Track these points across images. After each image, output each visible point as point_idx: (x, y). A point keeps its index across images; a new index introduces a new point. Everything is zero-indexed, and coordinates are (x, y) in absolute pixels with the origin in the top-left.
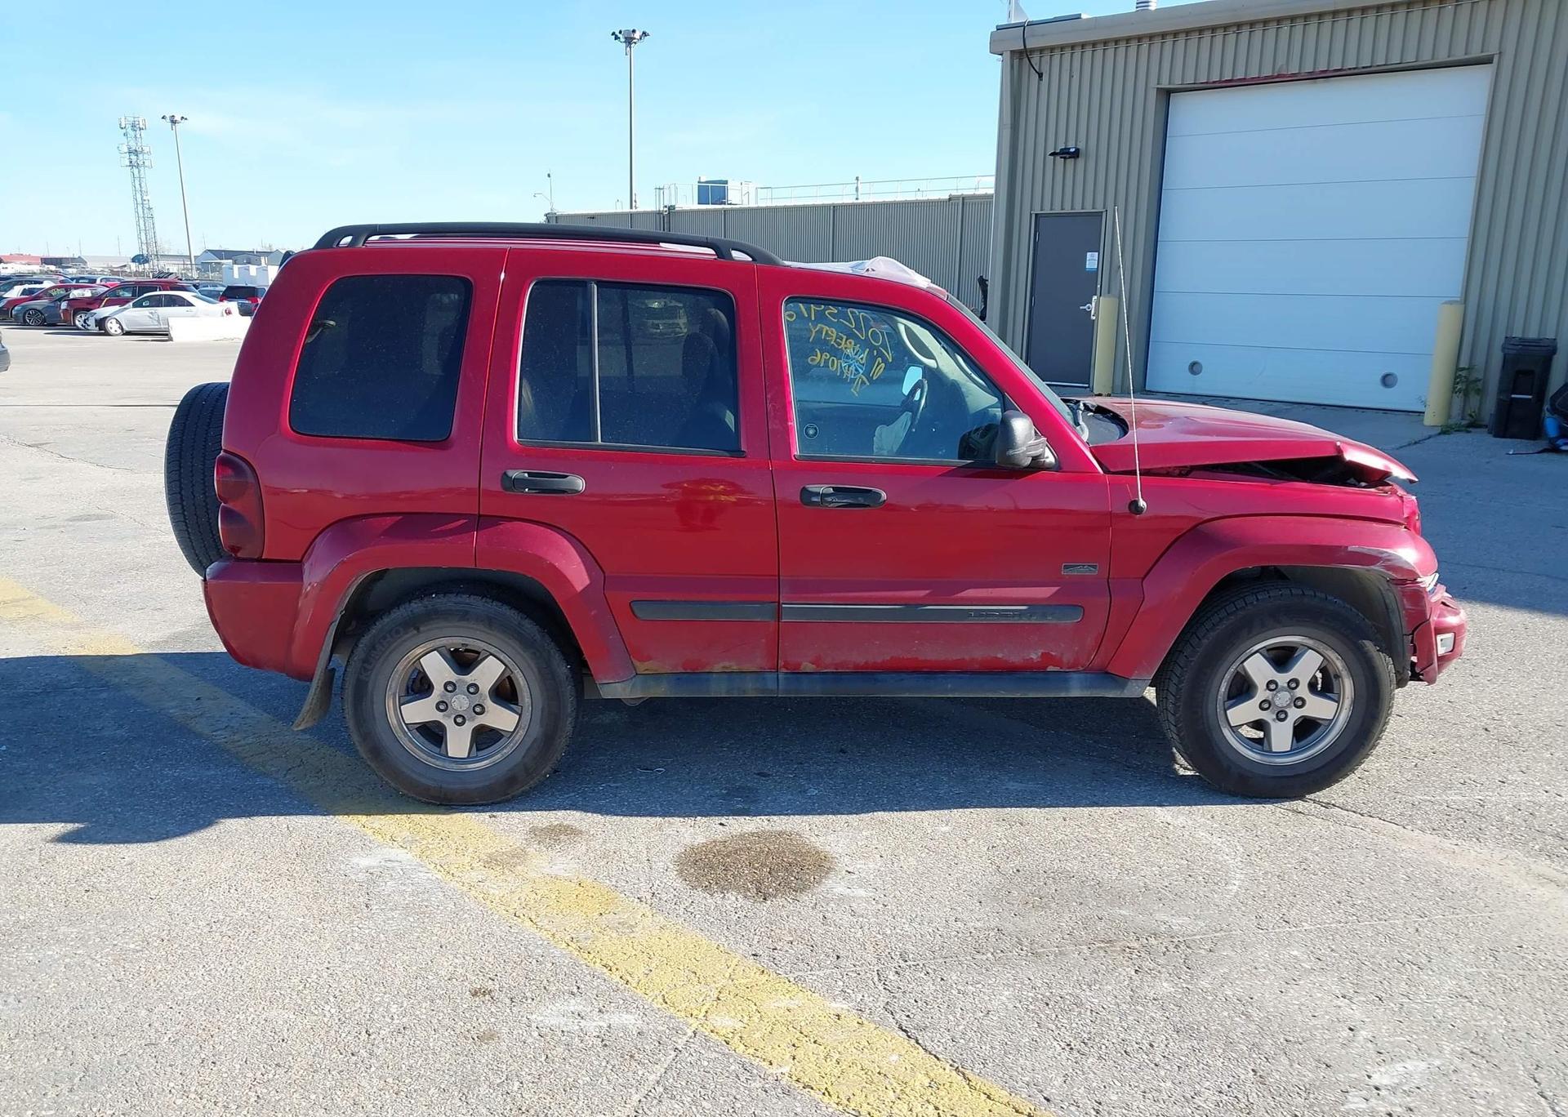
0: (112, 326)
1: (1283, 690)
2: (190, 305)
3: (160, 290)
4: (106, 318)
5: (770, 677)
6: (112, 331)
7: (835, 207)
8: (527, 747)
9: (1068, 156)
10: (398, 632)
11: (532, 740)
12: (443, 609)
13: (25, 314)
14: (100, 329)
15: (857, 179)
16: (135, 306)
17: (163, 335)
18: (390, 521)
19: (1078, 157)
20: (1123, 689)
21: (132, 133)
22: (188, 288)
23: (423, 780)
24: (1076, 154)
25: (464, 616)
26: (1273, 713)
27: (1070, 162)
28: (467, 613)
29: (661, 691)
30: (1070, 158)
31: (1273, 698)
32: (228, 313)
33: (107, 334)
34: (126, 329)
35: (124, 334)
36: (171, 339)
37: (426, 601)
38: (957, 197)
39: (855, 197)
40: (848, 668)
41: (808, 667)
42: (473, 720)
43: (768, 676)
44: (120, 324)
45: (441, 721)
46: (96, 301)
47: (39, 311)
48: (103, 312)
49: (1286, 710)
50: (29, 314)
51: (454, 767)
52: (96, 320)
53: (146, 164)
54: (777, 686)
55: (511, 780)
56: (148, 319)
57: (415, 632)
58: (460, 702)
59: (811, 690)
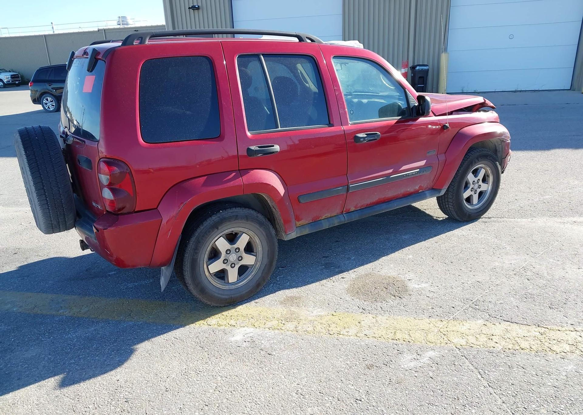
1: (476, 183)
5: (341, 216)
7: (45, 36)
8: (262, 269)
9: (195, 9)
10: (209, 232)
11: (264, 266)
12: (227, 216)
15: (52, 23)
18: (203, 179)
19: (199, 9)
20: (440, 193)
23: (223, 297)
24: (198, 8)
25: (236, 218)
26: (474, 192)
27: (196, 11)
28: (237, 216)
29: (306, 231)
30: (196, 9)
31: (474, 187)
37: (218, 215)
38: (101, 30)
39: (53, 31)
40: (364, 206)
41: (353, 209)
42: (238, 264)
43: (340, 216)
45: (225, 268)
49: (477, 190)
51: (233, 287)
54: (344, 219)
55: (258, 285)
57: (217, 230)
58: (233, 257)
59: (355, 217)
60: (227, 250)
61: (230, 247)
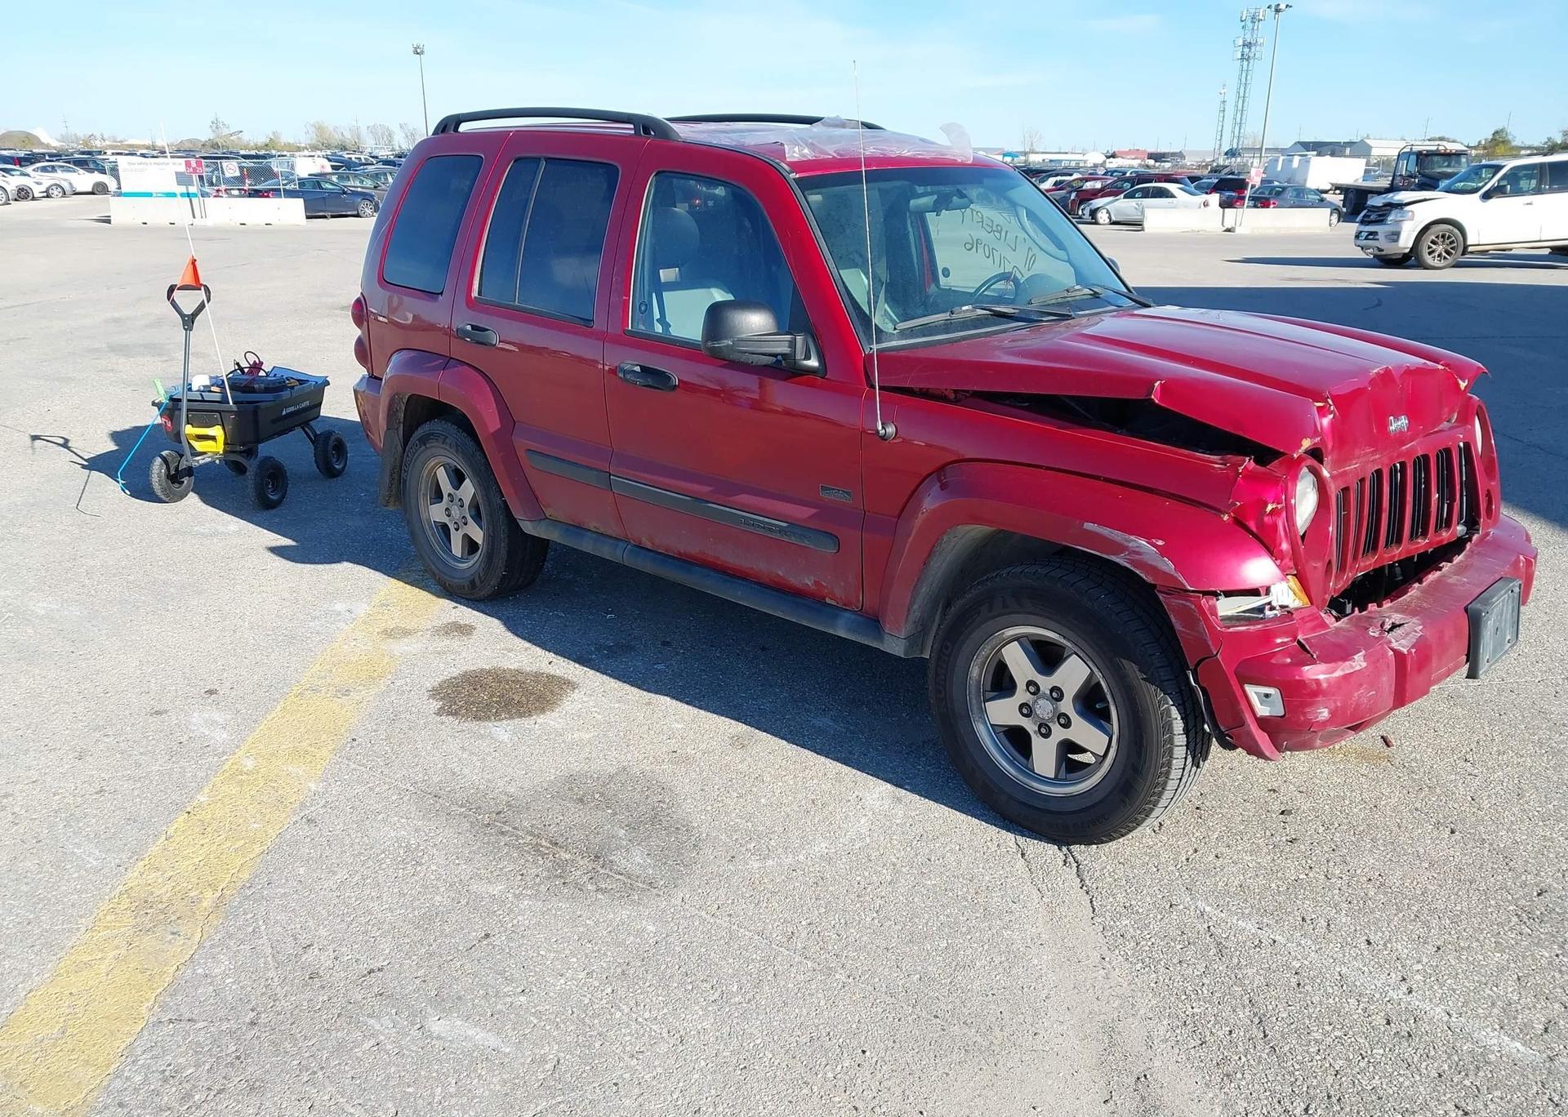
0: (1102, 217)
1: (1044, 698)
2: (1173, 196)
3: (1156, 182)
4: (1098, 208)
6: (1101, 221)
14: (1092, 219)
16: (1125, 197)
17: (1137, 224)
21: (1250, 25)
22: (1181, 181)
26: (1035, 724)
31: (1034, 704)
32: (1206, 204)
33: (1096, 223)
34: (1114, 219)
35: (1111, 224)
36: (1143, 230)
44: (1109, 214)
46: (1095, 194)
48: (1098, 202)
49: (1050, 724)
52: (1090, 210)
53: (1256, 56)
56: (1135, 211)
60: (450, 495)
61: (452, 491)
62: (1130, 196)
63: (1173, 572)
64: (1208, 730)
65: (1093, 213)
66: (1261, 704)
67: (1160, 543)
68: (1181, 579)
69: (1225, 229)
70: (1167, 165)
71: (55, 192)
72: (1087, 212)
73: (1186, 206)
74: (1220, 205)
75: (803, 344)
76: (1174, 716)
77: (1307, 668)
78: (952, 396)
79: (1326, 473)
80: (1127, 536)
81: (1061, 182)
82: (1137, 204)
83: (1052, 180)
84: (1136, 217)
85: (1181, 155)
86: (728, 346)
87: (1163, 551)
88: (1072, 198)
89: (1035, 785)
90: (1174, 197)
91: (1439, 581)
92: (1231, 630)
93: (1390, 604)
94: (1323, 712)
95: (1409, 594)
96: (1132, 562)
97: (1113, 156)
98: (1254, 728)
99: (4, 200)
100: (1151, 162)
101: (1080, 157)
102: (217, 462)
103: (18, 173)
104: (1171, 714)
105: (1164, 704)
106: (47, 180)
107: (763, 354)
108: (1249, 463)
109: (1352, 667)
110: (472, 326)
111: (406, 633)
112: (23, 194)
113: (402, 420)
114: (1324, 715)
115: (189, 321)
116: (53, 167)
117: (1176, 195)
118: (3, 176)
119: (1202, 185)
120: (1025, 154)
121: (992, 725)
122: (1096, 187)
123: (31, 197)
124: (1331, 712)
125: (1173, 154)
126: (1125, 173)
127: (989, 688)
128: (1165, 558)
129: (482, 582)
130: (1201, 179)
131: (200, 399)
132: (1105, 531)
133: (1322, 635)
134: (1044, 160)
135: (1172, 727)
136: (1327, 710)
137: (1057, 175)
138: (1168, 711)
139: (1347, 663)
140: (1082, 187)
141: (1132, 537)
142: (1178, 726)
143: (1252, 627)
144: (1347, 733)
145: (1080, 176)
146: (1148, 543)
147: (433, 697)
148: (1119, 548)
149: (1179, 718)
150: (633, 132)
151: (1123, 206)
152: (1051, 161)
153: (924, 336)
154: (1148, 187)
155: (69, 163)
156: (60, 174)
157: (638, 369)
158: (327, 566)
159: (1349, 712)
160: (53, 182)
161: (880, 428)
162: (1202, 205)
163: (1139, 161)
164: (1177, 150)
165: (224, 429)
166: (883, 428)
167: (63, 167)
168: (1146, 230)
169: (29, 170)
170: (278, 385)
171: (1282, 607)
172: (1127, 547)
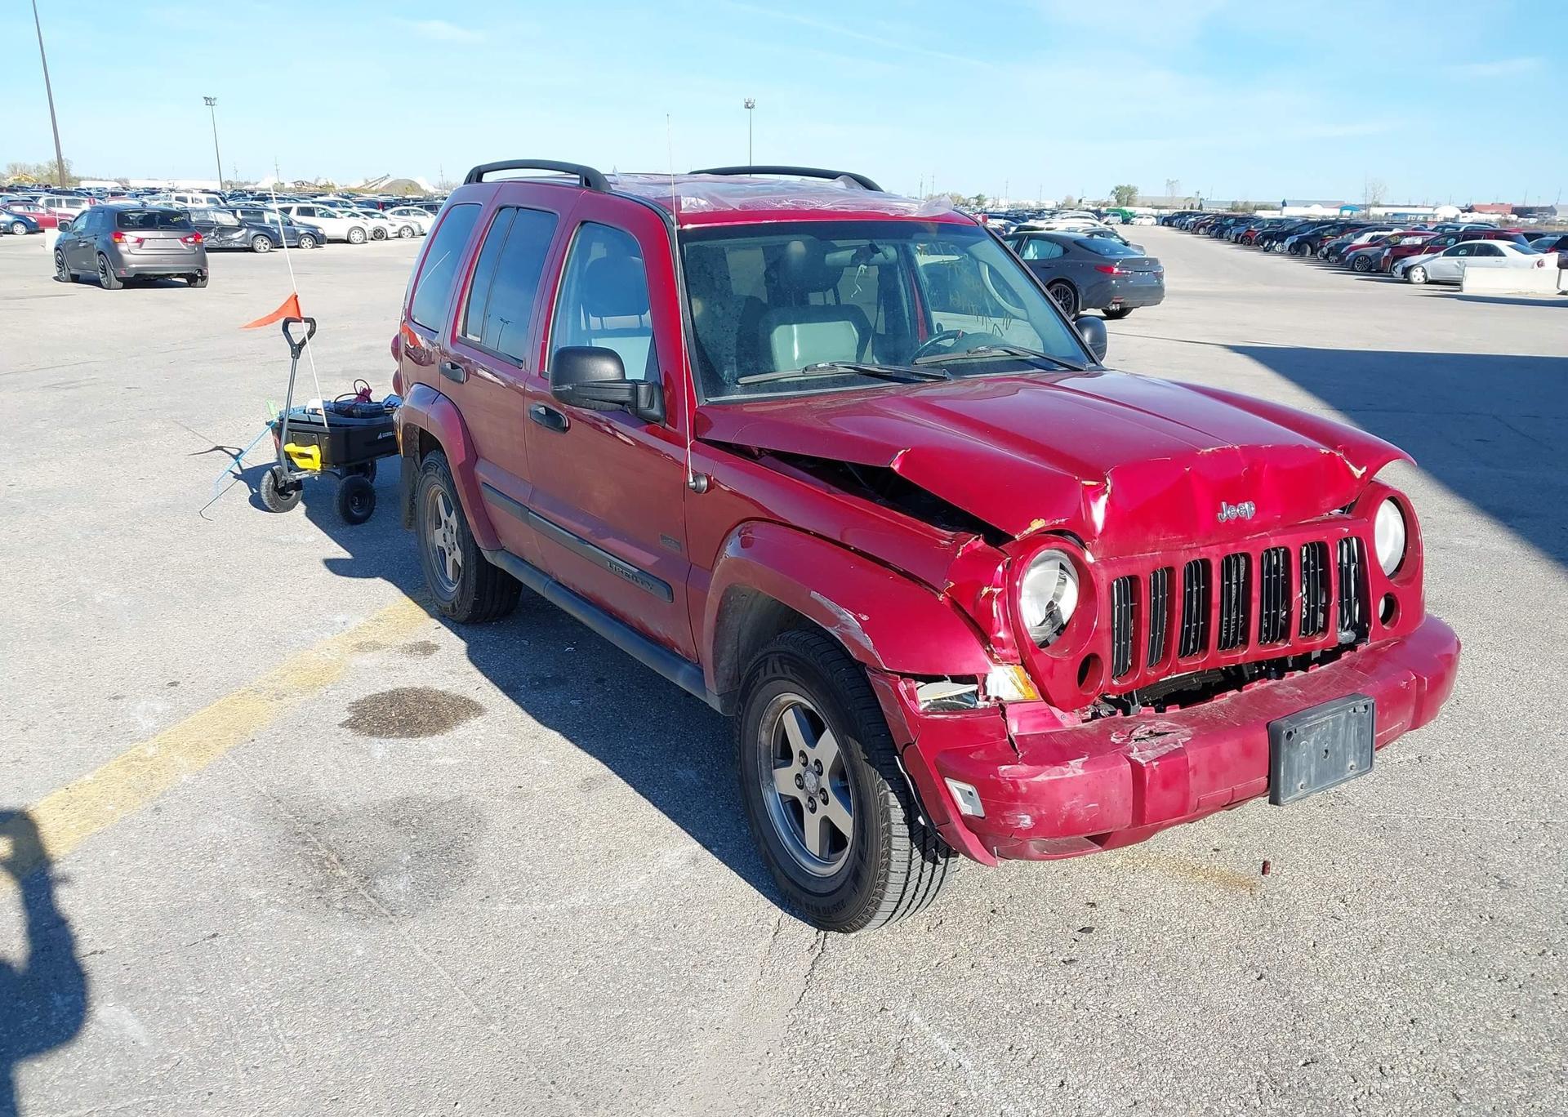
0: (1417, 275)
1: (810, 770)
2: (1501, 254)
3: (1486, 238)
4: (1413, 266)
6: (1415, 280)
13: (1355, 260)
14: (1404, 277)
16: (1446, 254)
17: (1454, 284)
22: (1514, 238)
26: (806, 797)
31: (804, 776)
32: (1540, 264)
33: (1409, 282)
34: (1430, 277)
35: (1426, 283)
36: (1460, 290)
42: (452, 554)
44: (1425, 273)
46: (1413, 251)
47: (1369, 258)
48: (1414, 260)
49: (815, 799)
50: (1359, 260)
52: (1404, 268)
56: (1455, 269)
58: (449, 538)
60: (445, 521)
61: (447, 518)
62: (1453, 253)
63: (872, 650)
64: (923, 823)
65: (1407, 271)
66: (965, 802)
67: (865, 618)
68: (878, 657)
69: (1560, 291)
70: (1532, 221)
71: (406, 233)
72: (1399, 270)
73: (1516, 266)
74: (1558, 266)
75: (647, 393)
76: (892, 803)
77: (1004, 767)
78: (757, 452)
79: (1089, 558)
80: (840, 608)
81: (1378, 237)
82: (1459, 262)
83: (1367, 236)
84: (1454, 276)
85: (1552, 210)
86: (567, 391)
87: (866, 627)
88: (1386, 254)
89: (804, 861)
90: (1504, 255)
91: (1268, 690)
92: (929, 717)
93: (1178, 710)
94: (1024, 819)
95: (1214, 702)
96: (843, 635)
97: (1470, 210)
98: (959, 827)
99: (362, 239)
100: (1514, 217)
101: (1430, 211)
102: (316, 478)
103: (378, 216)
104: (888, 801)
105: (882, 789)
106: (400, 222)
107: (613, 402)
108: (977, 542)
109: (1063, 773)
110: (452, 364)
111: (377, 647)
112: (379, 234)
113: (418, 449)
114: (1026, 821)
115: (297, 350)
116: (408, 211)
117: (1505, 253)
118: (365, 219)
119: (1544, 243)
120: (1366, 207)
121: (780, 794)
122: (1416, 243)
123: (385, 237)
124: (1034, 819)
125: (1542, 209)
126: (1458, 229)
127: (779, 755)
128: (866, 635)
129: (459, 606)
130: (1544, 236)
131: (308, 420)
132: (825, 601)
133: (1046, 734)
134: (1386, 214)
135: (890, 815)
136: (1028, 817)
137: (1377, 230)
138: (886, 796)
139: (1057, 768)
140: (1400, 243)
141: (843, 610)
142: (898, 814)
143: (951, 717)
144: (1091, 847)
145: (1402, 231)
146: (854, 617)
147: (349, 709)
148: (834, 620)
149: (899, 806)
150: (578, 182)
151: (1442, 264)
152: (1395, 215)
153: (771, 391)
154: (1473, 244)
155: (421, 207)
156: (412, 217)
157: (542, 410)
158: (361, 580)
159: (1059, 823)
160: (405, 224)
161: (691, 480)
162: (1536, 265)
163: (1499, 216)
164: (1548, 205)
165: (320, 449)
166: (694, 481)
167: (415, 210)
168: (1464, 291)
169: (388, 213)
170: (374, 411)
171: (998, 698)
172: (839, 619)
